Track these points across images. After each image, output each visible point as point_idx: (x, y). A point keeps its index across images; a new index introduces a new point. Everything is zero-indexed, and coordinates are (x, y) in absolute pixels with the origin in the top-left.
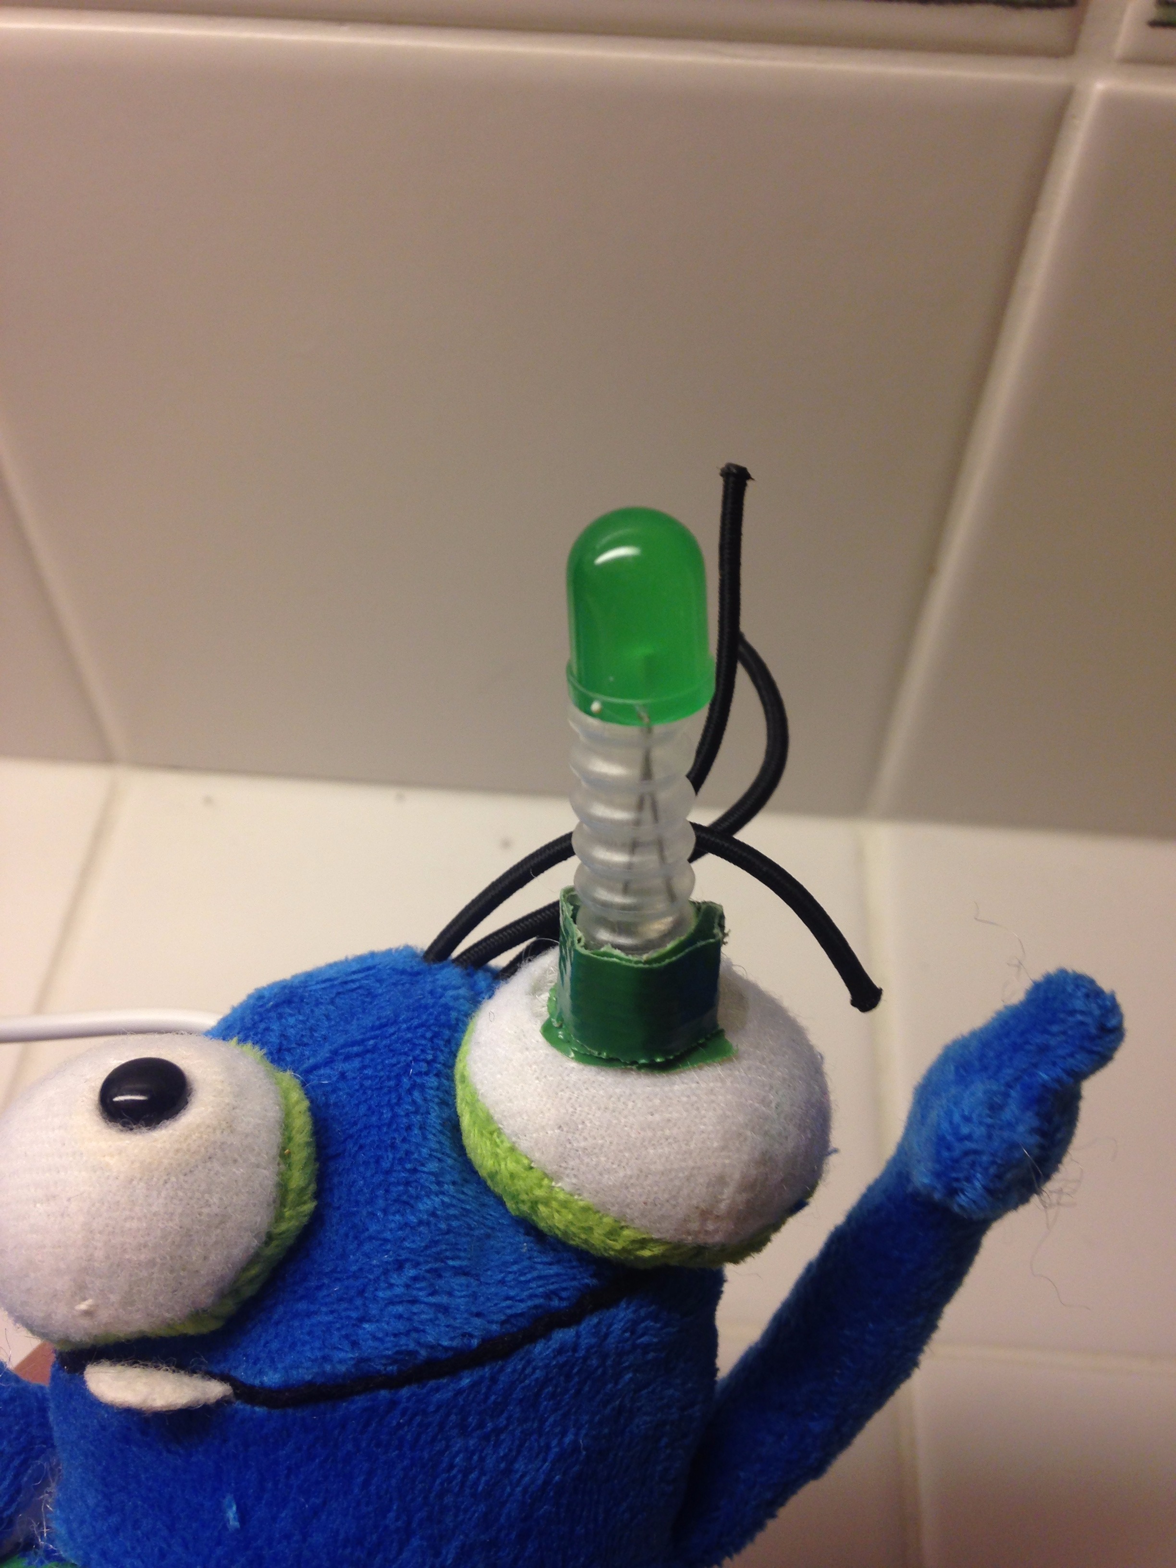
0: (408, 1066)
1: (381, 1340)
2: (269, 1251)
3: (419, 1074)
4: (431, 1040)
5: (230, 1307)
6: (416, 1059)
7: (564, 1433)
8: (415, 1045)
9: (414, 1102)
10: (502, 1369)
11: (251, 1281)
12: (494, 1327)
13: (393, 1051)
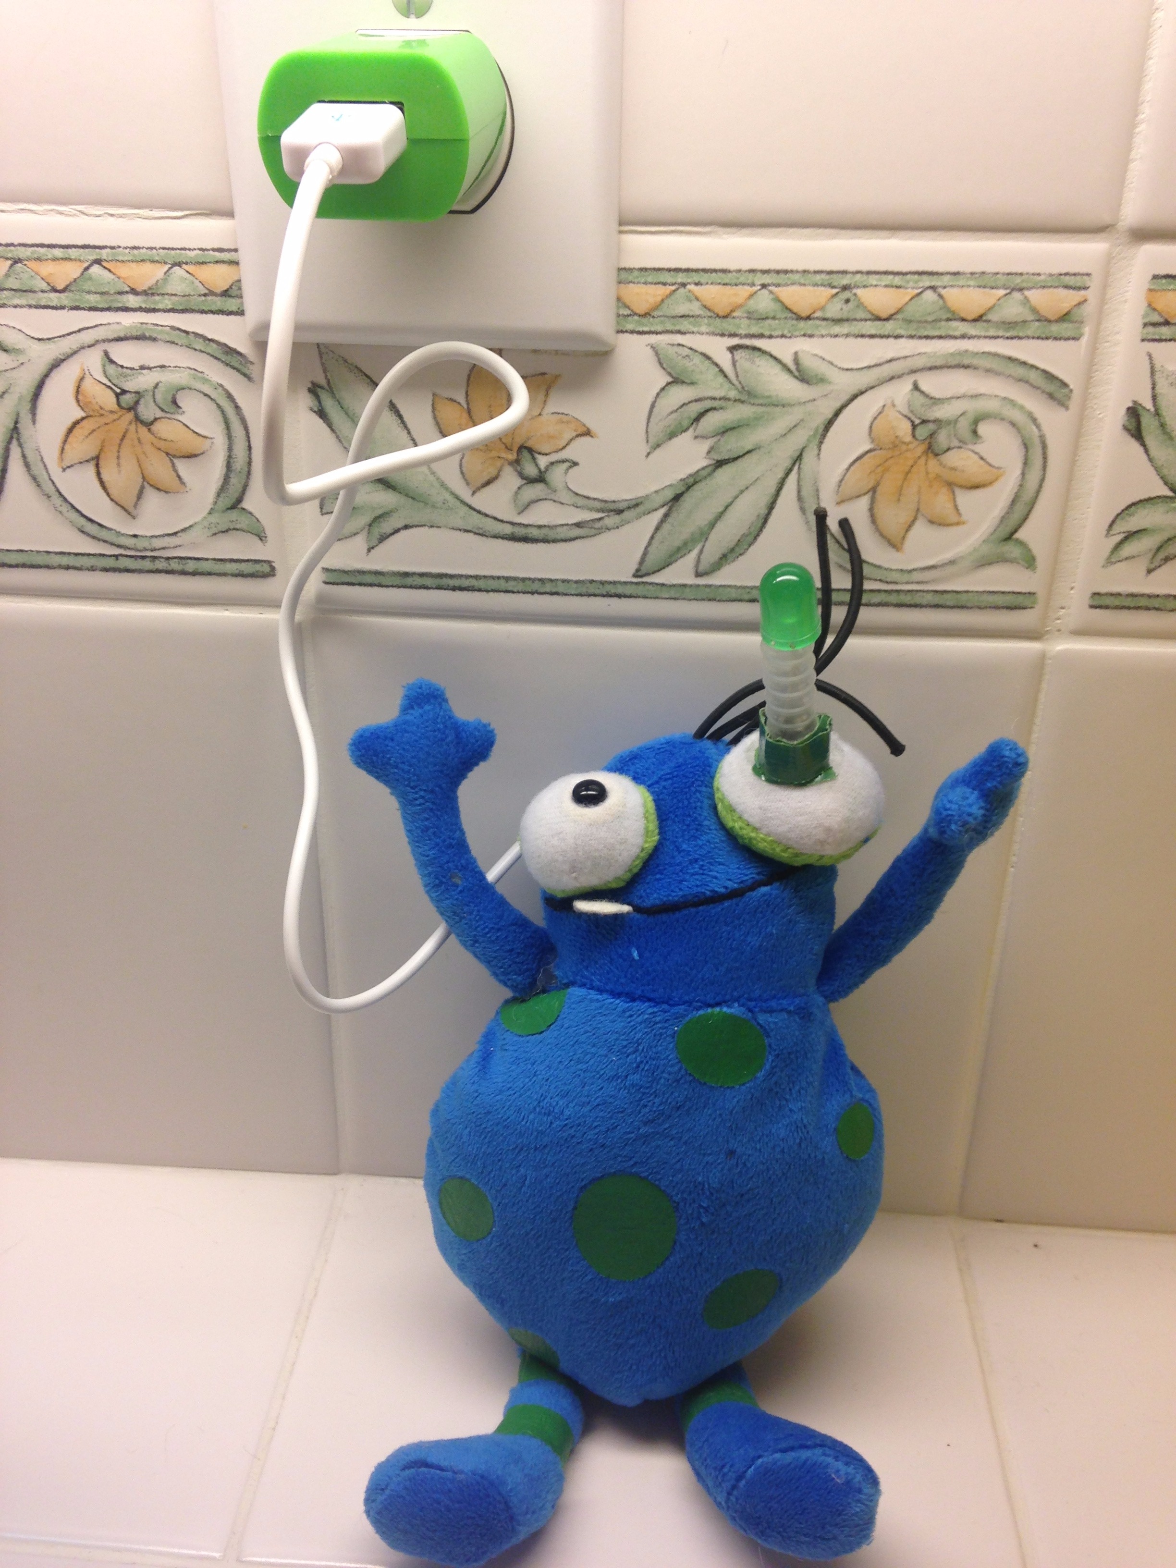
0: (693, 783)
1: (690, 888)
2: (642, 855)
3: (699, 786)
4: (702, 772)
5: (628, 876)
6: (696, 780)
7: (766, 928)
8: (695, 774)
9: (697, 798)
10: (740, 901)
11: (636, 866)
12: (735, 885)
13: (687, 777)
